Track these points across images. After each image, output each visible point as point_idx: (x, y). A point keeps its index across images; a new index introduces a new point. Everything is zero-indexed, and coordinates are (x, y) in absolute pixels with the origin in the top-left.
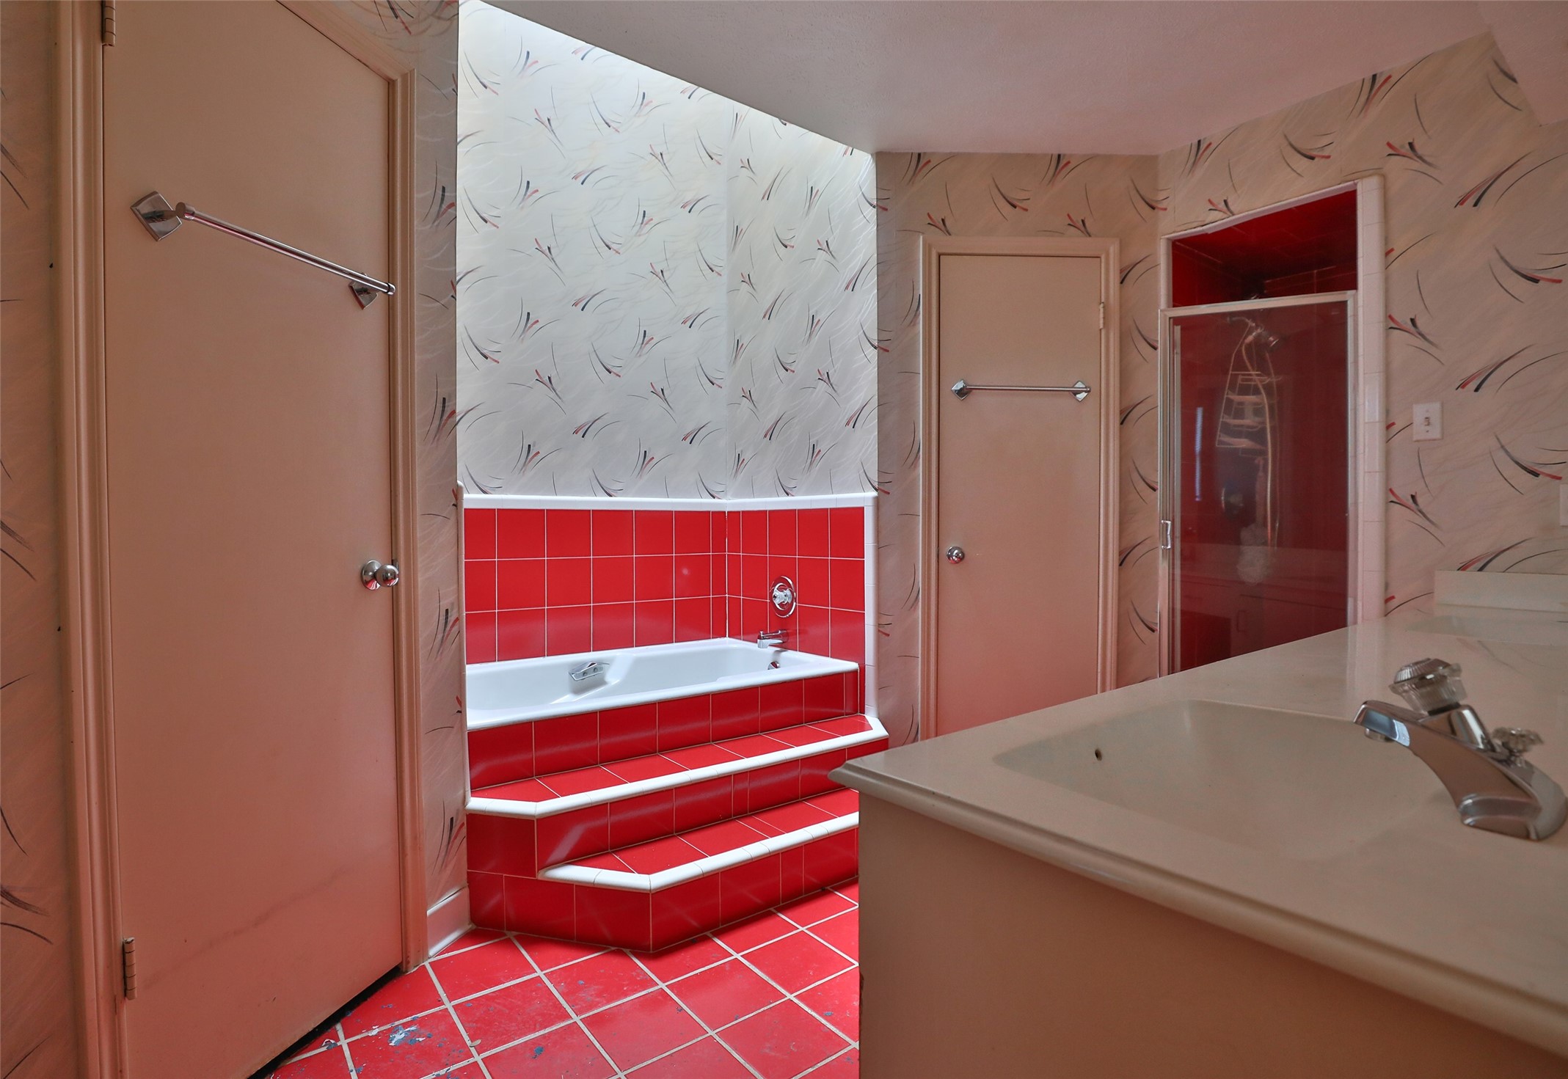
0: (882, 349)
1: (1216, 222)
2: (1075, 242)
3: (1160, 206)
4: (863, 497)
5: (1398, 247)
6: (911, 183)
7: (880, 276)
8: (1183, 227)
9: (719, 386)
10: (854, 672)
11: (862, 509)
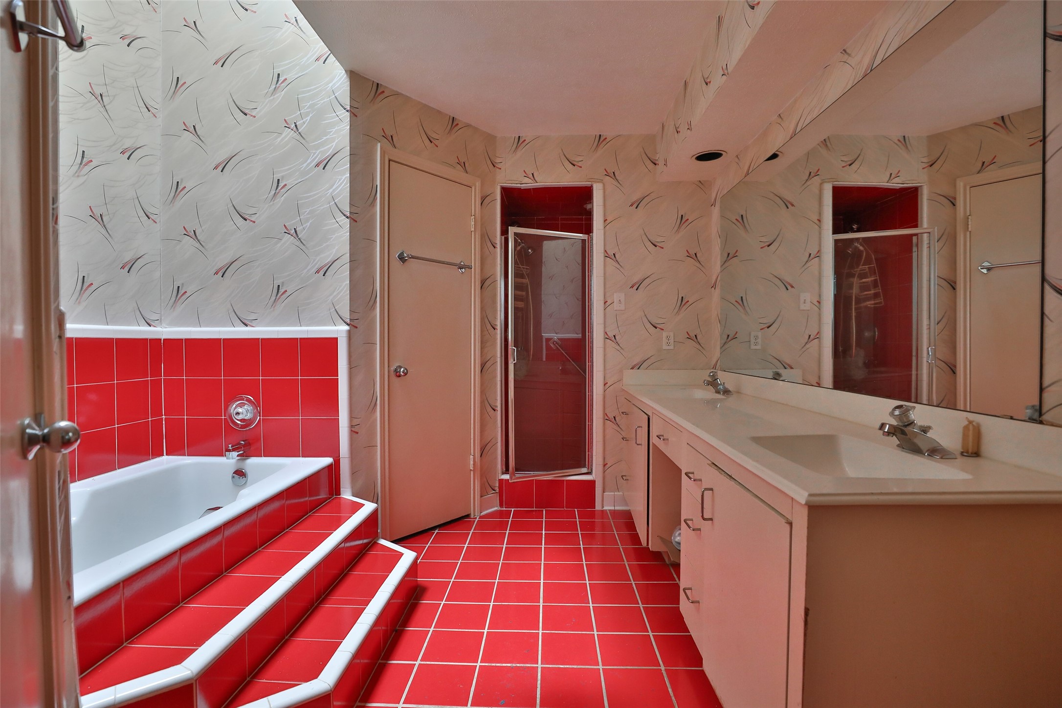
0: (353, 219)
1: (527, 184)
2: (457, 174)
3: (497, 166)
4: (339, 330)
5: (609, 220)
6: (372, 102)
7: (352, 164)
8: (510, 182)
9: (154, 221)
10: (329, 467)
11: (335, 340)
